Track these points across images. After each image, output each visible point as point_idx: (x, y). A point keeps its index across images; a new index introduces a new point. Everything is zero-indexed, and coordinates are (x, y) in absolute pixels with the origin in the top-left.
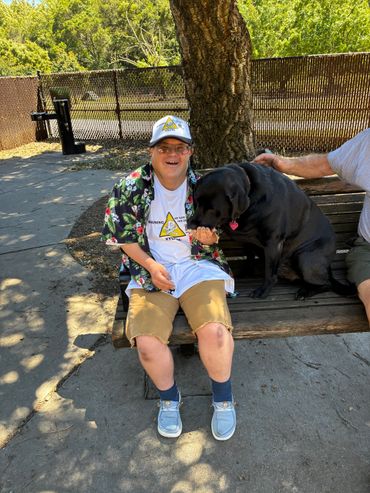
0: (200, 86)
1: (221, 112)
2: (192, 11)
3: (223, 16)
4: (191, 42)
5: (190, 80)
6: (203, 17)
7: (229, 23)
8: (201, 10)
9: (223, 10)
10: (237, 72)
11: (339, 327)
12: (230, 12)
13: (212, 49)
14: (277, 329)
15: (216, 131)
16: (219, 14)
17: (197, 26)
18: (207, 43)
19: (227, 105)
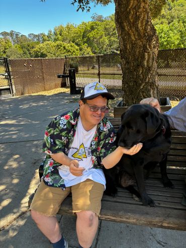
0: (128, 63)
1: (138, 76)
2: (125, 24)
3: (142, 26)
4: (124, 40)
5: (123, 59)
6: (130, 27)
7: (145, 30)
8: (130, 24)
9: (142, 23)
10: (149, 56)
11: (171, 225)
12: (146, 24)
13: (135, 43)
14: (127, 218)
15: (135, 86)
16: (139, 25)
17: (128, 32)
18: (132, 40)
19: (142, 73)
